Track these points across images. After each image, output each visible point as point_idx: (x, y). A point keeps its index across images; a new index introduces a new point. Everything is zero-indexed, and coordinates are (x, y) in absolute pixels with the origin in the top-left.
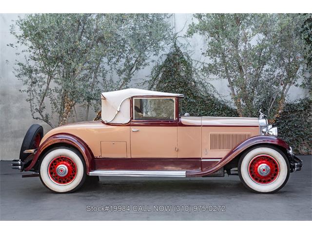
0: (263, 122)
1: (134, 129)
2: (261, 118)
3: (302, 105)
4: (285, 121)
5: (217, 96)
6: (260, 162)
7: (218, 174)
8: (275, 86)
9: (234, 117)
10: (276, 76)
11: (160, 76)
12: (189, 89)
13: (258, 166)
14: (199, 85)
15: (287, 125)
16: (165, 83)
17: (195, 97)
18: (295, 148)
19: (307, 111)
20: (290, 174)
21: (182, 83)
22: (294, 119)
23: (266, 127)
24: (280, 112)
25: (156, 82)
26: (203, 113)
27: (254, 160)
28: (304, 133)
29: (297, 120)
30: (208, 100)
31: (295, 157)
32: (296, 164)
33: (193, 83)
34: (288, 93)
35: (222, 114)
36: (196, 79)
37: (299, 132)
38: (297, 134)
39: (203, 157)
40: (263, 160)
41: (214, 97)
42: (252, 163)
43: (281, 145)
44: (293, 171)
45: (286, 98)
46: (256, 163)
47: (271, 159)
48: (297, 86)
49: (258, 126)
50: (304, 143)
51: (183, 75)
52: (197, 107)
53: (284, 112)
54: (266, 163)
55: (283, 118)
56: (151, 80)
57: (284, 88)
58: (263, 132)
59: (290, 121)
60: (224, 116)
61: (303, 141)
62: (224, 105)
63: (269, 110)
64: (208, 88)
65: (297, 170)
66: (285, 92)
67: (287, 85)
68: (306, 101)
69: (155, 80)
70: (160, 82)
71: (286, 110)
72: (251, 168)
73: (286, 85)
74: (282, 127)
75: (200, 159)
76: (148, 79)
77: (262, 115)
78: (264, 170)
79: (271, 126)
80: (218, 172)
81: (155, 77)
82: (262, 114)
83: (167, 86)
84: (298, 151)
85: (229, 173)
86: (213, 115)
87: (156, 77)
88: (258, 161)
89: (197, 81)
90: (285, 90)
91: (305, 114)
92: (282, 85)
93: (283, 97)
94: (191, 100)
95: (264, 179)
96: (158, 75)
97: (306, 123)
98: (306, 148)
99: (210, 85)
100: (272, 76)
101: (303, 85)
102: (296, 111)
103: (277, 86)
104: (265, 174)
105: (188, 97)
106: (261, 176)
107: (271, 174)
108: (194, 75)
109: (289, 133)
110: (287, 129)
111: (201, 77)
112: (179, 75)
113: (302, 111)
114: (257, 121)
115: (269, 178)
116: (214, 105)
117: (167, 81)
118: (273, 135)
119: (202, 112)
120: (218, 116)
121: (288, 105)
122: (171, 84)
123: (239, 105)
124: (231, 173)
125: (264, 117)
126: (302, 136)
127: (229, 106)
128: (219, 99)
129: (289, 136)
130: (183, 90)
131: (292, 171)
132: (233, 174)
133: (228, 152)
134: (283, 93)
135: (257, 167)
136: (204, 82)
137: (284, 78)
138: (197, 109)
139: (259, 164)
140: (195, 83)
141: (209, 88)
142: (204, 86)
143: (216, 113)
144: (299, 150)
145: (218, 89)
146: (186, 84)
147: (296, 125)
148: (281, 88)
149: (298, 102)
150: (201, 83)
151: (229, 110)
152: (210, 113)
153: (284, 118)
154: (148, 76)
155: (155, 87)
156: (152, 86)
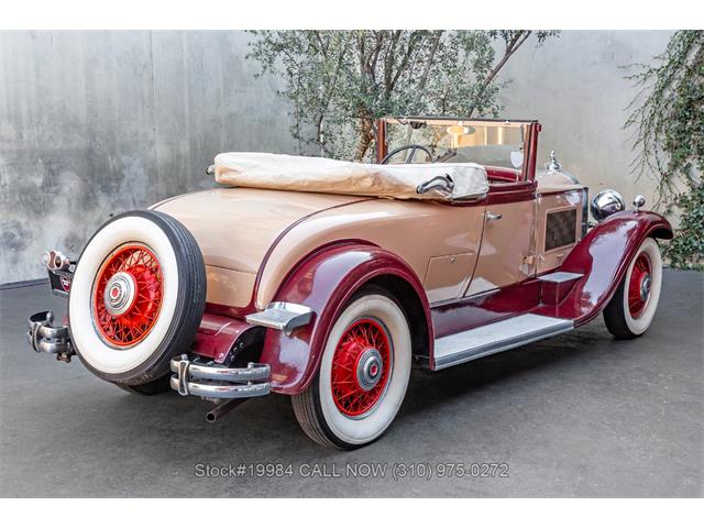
11: (692, 55)
25: (681, 73)
56: (665, 69)
69: (677, 67)
70: (689, 71)
76: (657, 65)
81: (677, 59)
87: (681, 59)
96: (684, 55)
154: (658, 57)
155: (674, 85)
156: (668, 83)
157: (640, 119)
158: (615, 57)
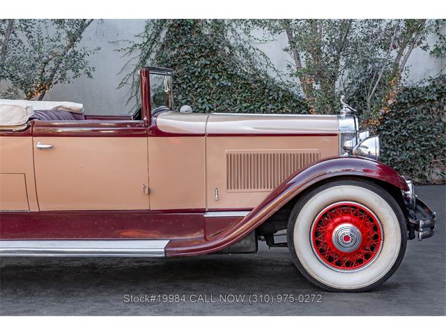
0: (348, 123)
1: (41, 143)
2: (344, 115)
3: (435, 89)
4: (402, 121)
5: (272, 74)
6: (337, 220)
7: (241, 247)
8: (381, 51)
9: (305, 113)
10: (383, 29)
11: (163, 34)
12: (219, 62)
13: (333, 229)
14: (238, 53)
15: (405, 128)
16: (173, 49)
17: (230, 77)
18: (420, 172)
19: (442, 100)
20: (409, 242)
21: (206, 48)
22: (418, 117)
23: (355, 135)
24: (390, 102)
25: (156, 48)
26: (246, 108)
27: (325, 214)
28: (437, 144)
29: (423, 119)
30: (256, 82)
31: (418, 202)
32: (421, 223)
33: (227, 50)
34: (406, 65)
35: (282, 109)
36: (232, 42)
37: (427, 140)
38: (423, 146)
39: (210, 207)
40: (345, 214)
41: (267, 76)
42: (320, 221)
43: (386, 179)
44: (414, 237)
45: (403, 75)
46: (328, 222)
47: (362, 211)
48: (425, 48)
49: (336, 135)
50: (437, 163)
51: (207, 33)
52: (235, 96)
53: (400, 103)
54: (350, 222)
55: (398, 116)
56: (145, 44)
57: (400, 54)
58: (345, 149)
59: (410, 121)
60: (287, 112)
61: (435, 157)
62: (287, 91)
63: (368, 100)
64: (256, 58)
65: (424, 237)
66: (400, 63)
67: (405, 47)
68: (441, 82)
69: (153, 43)
70: (163, 46)
71: (403, 100)
72: (316, 234)
73: (403, 48)
74: (396, 133)
75: (204, 211)
76: (139, 41)
77: (346, 109)
78: (347, 238)
79: (367, 133)
80: (243, 242)
81: (153, 38)
82: (345, 105)
83: (177, 56)
84: (425, 177)
85: (271, 243)
86: (264, 111)
87: (155, 38)
88: (333, 218)
89: (235, 46)
90: (402, 58)
91: (439, 107)
92: (395, 47)
93: (396, 72)
94: (224, 82)
95: (347, 259)
96: (158, 35)
97: (442, 124)
98: (439, 171)
99: (258, 53)
100: (375, 31)
101: (437, 52)
102: (422, 101)
103: (385, 49)
104: (348, 247)
105: (217, 77)
106: (341, 253)
107: (362, 246)
108: (229, 33)
109: (409, 144)
110: (405, 136)
111: (242, 37)
112: (199, 32)
113: (433, 100)
114: (335, 121)
115: (359, 257)
116: (267, 91)
117: (177, 46)
118: (369, 156)
119: (245, 105)
120: (275, 113)
121: (407, 89)
122: (185, 50)
123: (309, 90)
124: (275, 243)
125: (351, 114)
126: (432, 150)
127: (296, 92)
128: (278, 79)
129: (407, 150)
130: (208, 63)
131: (412, 237)
132: (279, 245)
133: (267, 194)
134: (396, 65)
135: (331, 232)
136: (246, 46)
137: (399, 33)
138: (236, 100)
139: (336, 225)
140: (230, 48)
141: (258, 59)
142: (247, 56)
143: (270, 107)
144: (426, 174)
145: (274, 61)
146: (214, 52)
147: (421, 128)
148: (394, 53)
149: (427, 84)
150: (242, 49)
151: (295, 101)
152: (259, 108)
153: (400, 115)
154: (139, 36)
155: (153, 56)
156: (148, 54)
157: (130, 81)
158: (105, 34)
